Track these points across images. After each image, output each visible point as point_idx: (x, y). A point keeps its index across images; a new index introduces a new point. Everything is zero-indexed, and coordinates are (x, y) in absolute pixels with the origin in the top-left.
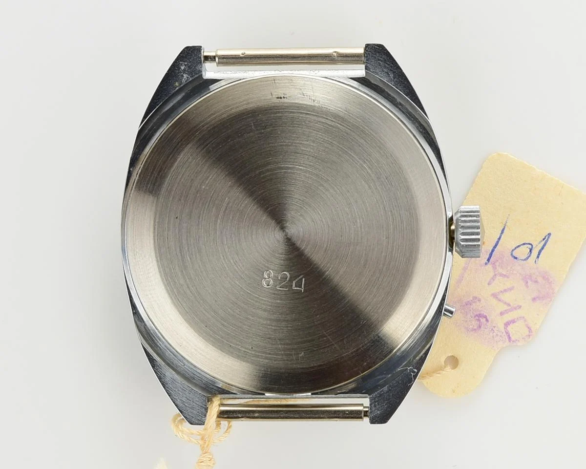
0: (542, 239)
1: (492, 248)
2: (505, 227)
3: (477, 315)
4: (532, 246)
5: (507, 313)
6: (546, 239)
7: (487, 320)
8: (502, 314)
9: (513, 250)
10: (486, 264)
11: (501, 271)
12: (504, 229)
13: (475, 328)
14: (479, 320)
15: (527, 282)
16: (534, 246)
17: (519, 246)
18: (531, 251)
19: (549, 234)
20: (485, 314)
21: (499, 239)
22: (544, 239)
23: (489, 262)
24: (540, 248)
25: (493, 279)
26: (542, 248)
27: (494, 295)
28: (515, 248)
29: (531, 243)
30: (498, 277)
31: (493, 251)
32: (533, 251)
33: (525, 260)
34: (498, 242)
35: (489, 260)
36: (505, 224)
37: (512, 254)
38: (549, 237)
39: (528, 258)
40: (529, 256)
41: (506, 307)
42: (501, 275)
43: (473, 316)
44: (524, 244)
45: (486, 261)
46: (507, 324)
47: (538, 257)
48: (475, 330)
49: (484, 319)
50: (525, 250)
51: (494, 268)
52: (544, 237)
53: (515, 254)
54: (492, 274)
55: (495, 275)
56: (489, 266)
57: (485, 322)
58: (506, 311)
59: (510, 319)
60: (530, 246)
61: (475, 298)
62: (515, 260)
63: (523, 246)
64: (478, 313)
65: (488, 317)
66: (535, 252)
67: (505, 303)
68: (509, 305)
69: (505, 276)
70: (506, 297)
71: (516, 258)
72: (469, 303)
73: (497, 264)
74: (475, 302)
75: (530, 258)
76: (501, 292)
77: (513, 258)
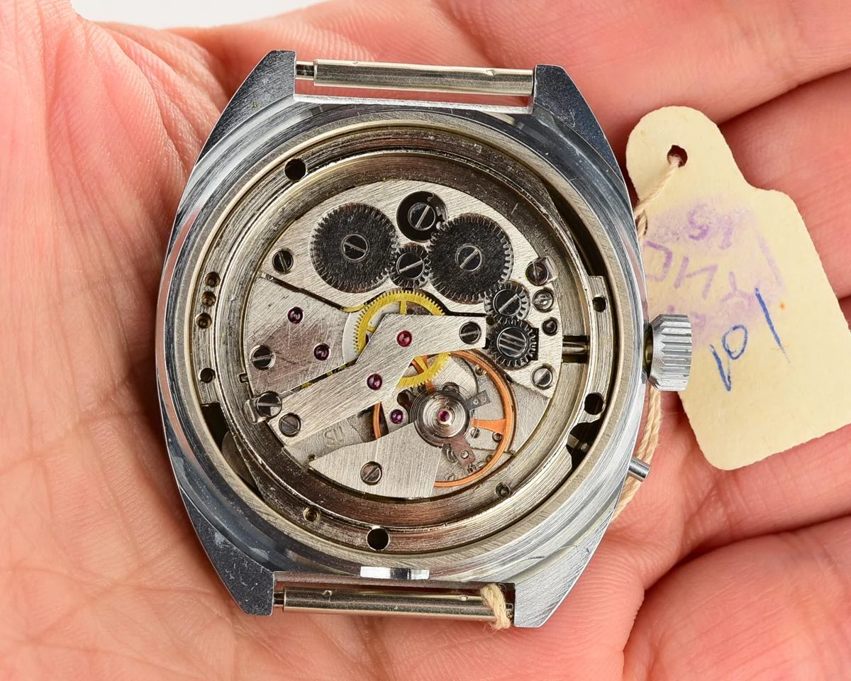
0: (731, 375)
1: (769, 312)
2: (780, 346)
3: (707, 230)
4: (733, 358)
5: (682, 266)
6: (727, 382)
7: (692, 237)
8: (686, 260)
9: (746, 332)
10: (757, 290)
11: (736, 299)
12: (779, 342)
13: (695, 217)
14: (700, 228)
15: (697, 318)
16: (731, 360)
17: (745, 343)
18: (729, 352)
19: (729, 388)
20: (702, 241)
21: (772, 328)
22: (729, 377)
23: (756, 295)
24: (723, 365)
25: (734, 285)
26: (720, 367)
27: (713, 269)
28: (746, 337)
29: (737, 360)
30: (731, 289)
31: (765, 310)
32: (726, 353)
33: (724, 337)
34: (770, 323)
35: (759, 296)
36: (782, 349)
37: (743, 327)
38: (726, 385)
39: (724, 341)
40: (724, 345)
41: (690, 269)
42: (730, 296)
43: (711, 226)
44: (743, 351)
45: (761, 293)
46: (669, 255)
47: (715, 354)
48: (693, 214)
49: (696, 235)
50: (735, 347)
51: (744, 295)
52: (731, 379)
53: (740, 332)
54: (739, 287)
55: (735, 289)
56: (752, 291)
57: (692, 233)
58: (686, 266)
59: (673, 264)
60: (734, 355)
61: (729, 245)
62: (733, 326)
63: (741, 349)
64: (709, 233)
65: (695, 241)
66: (723, 355)
67: (695, 274)
68: (689, 276)
69: (725, 299)
70: (701, 280)
71: (735, 328)
72: (728, 233)
73: (746, 302)
74: (724, 241)
75: (722, 344)
76: (711, 280)
77: (738, 325)
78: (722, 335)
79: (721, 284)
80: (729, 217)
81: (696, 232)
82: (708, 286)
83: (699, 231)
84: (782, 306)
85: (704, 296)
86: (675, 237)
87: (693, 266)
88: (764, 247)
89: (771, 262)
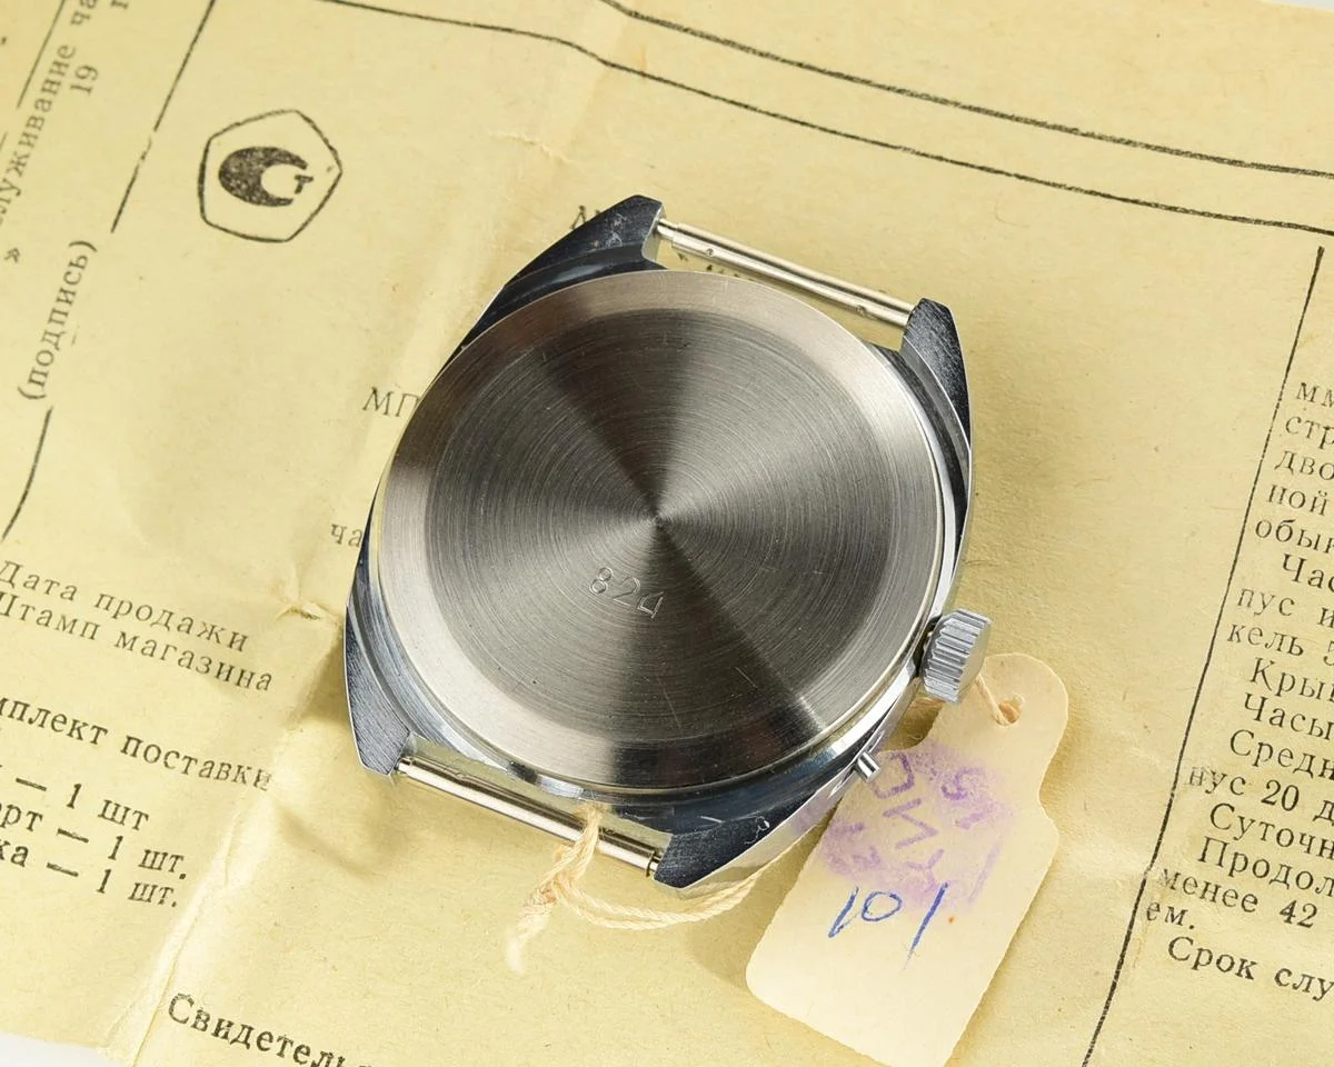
0: (845, 927)
1: (936, 912)
2: (913, 948)
3: (963, 797)
4: (863, 916)
5: (909, 804)
6: (836, 929)
7: (944, 789)
8: (919, 802)
9: (898, 909)
10: (946, 886)
11: (920, 874)
12: (915, 944)
13: (965, 776)
14: (959, 789)
15: (873, 855)
16: (859, 916)
17: (887, 916)
18: (866, 908)
19: (831, 935)
20: (948, 800)
21: (922, 928)
22: (842, 927)
23: (940, 889)
24: (848, 913)
25: (932, 863)
26: (844, 912)
27: (932, 832)
28: (893, 912)
29: (865, 921)
30: (926, 864)
31: (934, 908)
32: (862, 907)
33: (876, 893)
34: (926, 922)
35: (942, 892)
36: (912, 952)
37: (900, 902)
38: (833, 929)
39: (871, 896)
40: (867, 900)
41: (911, 813)
42: (920, 867)
43: (970, 796)
44: (877, 920)
45: (947, 891)
46: (908, 785)
47: (853, 898)
48: (966, 772)
49: (949, 791)
50: (874, 911)
51: (931, 878)
52: (841, 930)
53: (896, 903)
54: (934, 869)
55: (930, 867)
56: (941, 882)
57: (947, 786)
58: (911, 807)
59: (903, 794)
60: (867, 915)
61: (966, 827)
62: (893, 893)
63: (878, 917)
64: (961, 801)
65: (942, 795)
66: (858, 905)
67: (912, 820)
68: (906, 817)
69: (912, 866)
70: (911, 830)
71: (893, 896)
72: (976, 817)
73: (925, 887)
74: (966, 819)
75: (867, 896)
76: (919, 839)
77: (898, 895)
78: (876, 890)
79: (923, 851)
80: (992, 805)
81: (952, 789)
82: (911, 841)
83: (956, 791)
84: (951, 920)
85: (899, 845)
86: (932, 775)
87: (916, 813)
88: (991, 858)
89: (983, 876)
